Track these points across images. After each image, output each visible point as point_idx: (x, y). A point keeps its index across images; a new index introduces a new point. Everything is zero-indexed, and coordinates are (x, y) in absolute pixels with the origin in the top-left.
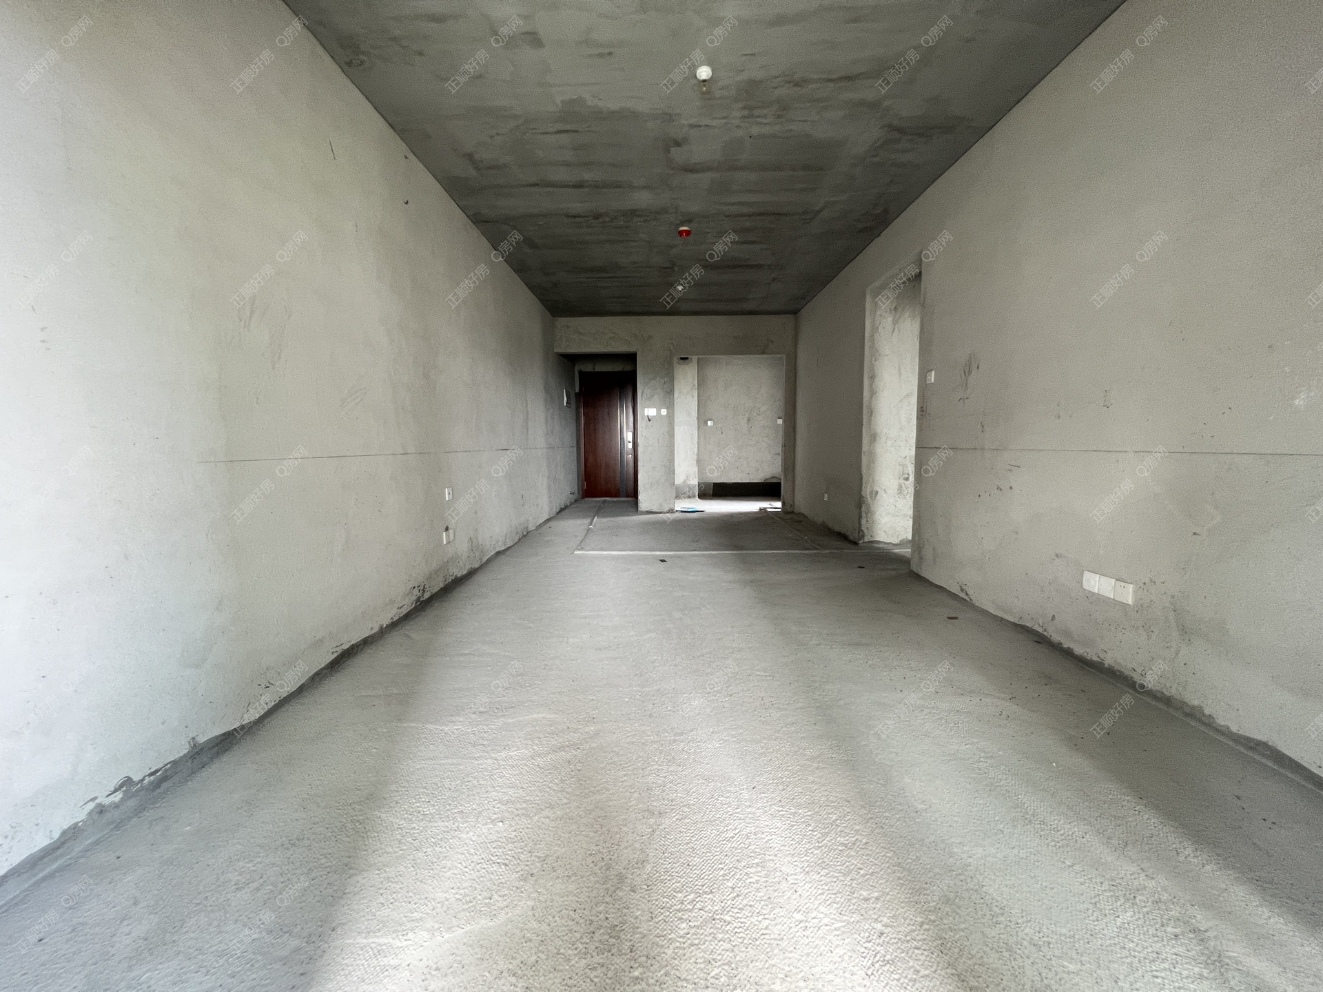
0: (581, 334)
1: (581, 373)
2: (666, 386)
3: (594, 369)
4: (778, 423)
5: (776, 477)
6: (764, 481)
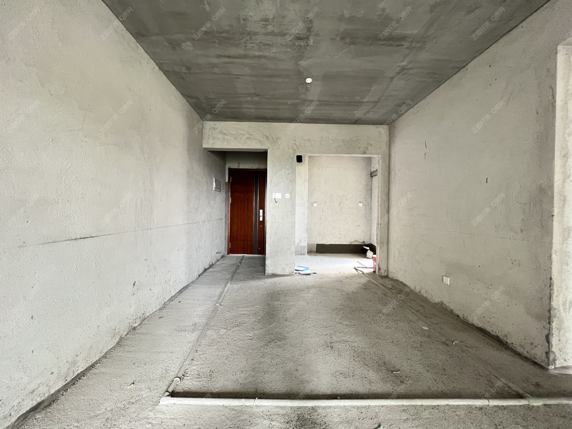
0: (225, 134)
1: (230, 170)
2: (290, 176)
3: (239, 167)
4: (359, 205)
5: (358, 241)
6: (349, 244)
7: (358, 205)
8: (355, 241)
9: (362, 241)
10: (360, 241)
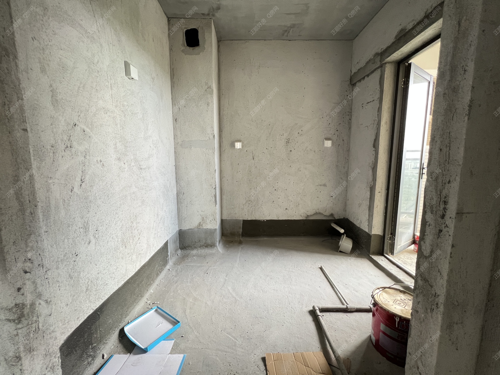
4: (326, 145)
5: (320, 213)
6: (305, 219)
7: (323, 144)
8: (316, 214)
9: (327, 213)
10: (325, 214)
